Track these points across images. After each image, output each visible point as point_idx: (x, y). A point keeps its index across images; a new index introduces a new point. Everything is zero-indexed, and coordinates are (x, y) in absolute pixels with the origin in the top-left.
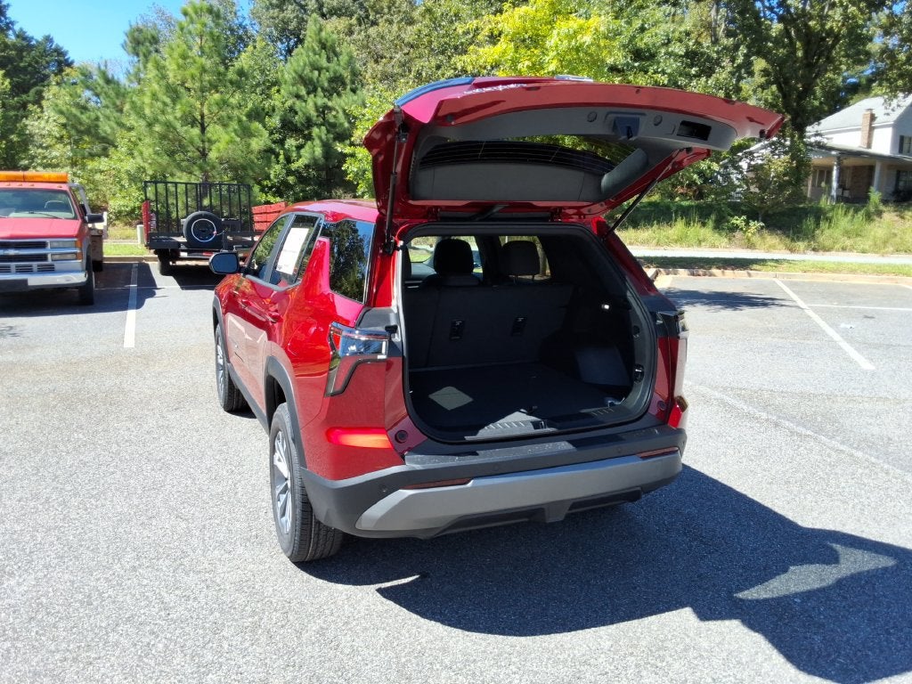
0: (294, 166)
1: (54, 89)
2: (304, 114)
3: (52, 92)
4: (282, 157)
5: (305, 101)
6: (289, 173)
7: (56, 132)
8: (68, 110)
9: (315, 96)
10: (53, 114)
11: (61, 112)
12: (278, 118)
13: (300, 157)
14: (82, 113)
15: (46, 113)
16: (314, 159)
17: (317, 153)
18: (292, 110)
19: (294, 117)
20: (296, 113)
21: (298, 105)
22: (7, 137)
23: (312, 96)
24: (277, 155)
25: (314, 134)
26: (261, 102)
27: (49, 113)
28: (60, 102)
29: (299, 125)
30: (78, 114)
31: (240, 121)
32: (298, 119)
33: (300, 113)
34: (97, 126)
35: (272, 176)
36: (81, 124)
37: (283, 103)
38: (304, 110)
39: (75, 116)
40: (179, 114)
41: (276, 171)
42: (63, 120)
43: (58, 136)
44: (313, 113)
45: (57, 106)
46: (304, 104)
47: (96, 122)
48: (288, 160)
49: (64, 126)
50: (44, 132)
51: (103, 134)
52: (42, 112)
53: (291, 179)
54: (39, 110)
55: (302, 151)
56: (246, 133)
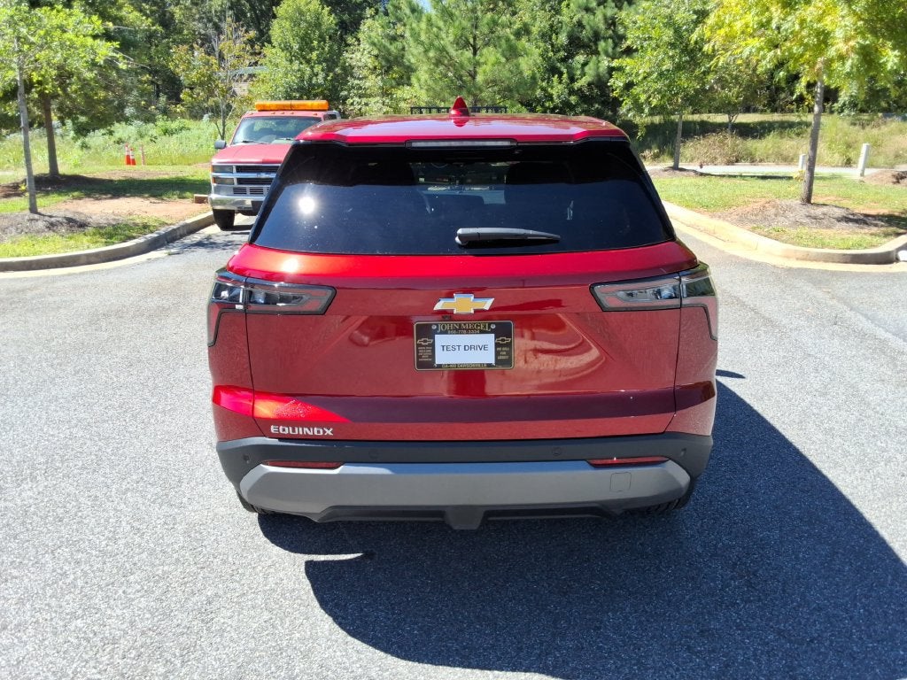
0: (577, 85)
1: (369, 22)
2: (591, 27)
3: (367, 25)
4: (565, 76)
5: (594, 14)
6: (572, 92)
7: (371, 62)
8: (379, 41)
9: (605, 7)
10: (367, 46)
11: (373, 44)
12: (565, 34)
13: (583, 74)
14: (391, 44)
15: (361, 45)
16: (598, 75)
17: (601, 69)
18: (580, 24)
19: (581, 32)
20: (583, 27)
21: (586, 18)
22: (333, 70)
23: (602, 7)
24: (561, 74)
25: (600, 49)
26: (550, 19)
27: (365, 45)
28: (373, 34)
29: (586, 40)
30: (387, 44)
31: (508, 40)
32: (586, 34)
33: (588, 27)
34: (403, 55)
35: (555, 97)
36: (390, 54)
37: (571, 18)
38: (592, 23)
39: (385, 47)
40: (451, 38)
41: (557, 89)
42: (375, 52)
43: (371, 67)
44: (602, 26)
45: (370, 37)
46: (592, 17)
47: (403, 52)
48: (572, 79)
49: (377, 56)
50: (360, 64)
51: (407, 63)
52: (359, 45)
53: (573, 99)
54: (356, 43)
55: (586, 69)
56: (512, 53)
